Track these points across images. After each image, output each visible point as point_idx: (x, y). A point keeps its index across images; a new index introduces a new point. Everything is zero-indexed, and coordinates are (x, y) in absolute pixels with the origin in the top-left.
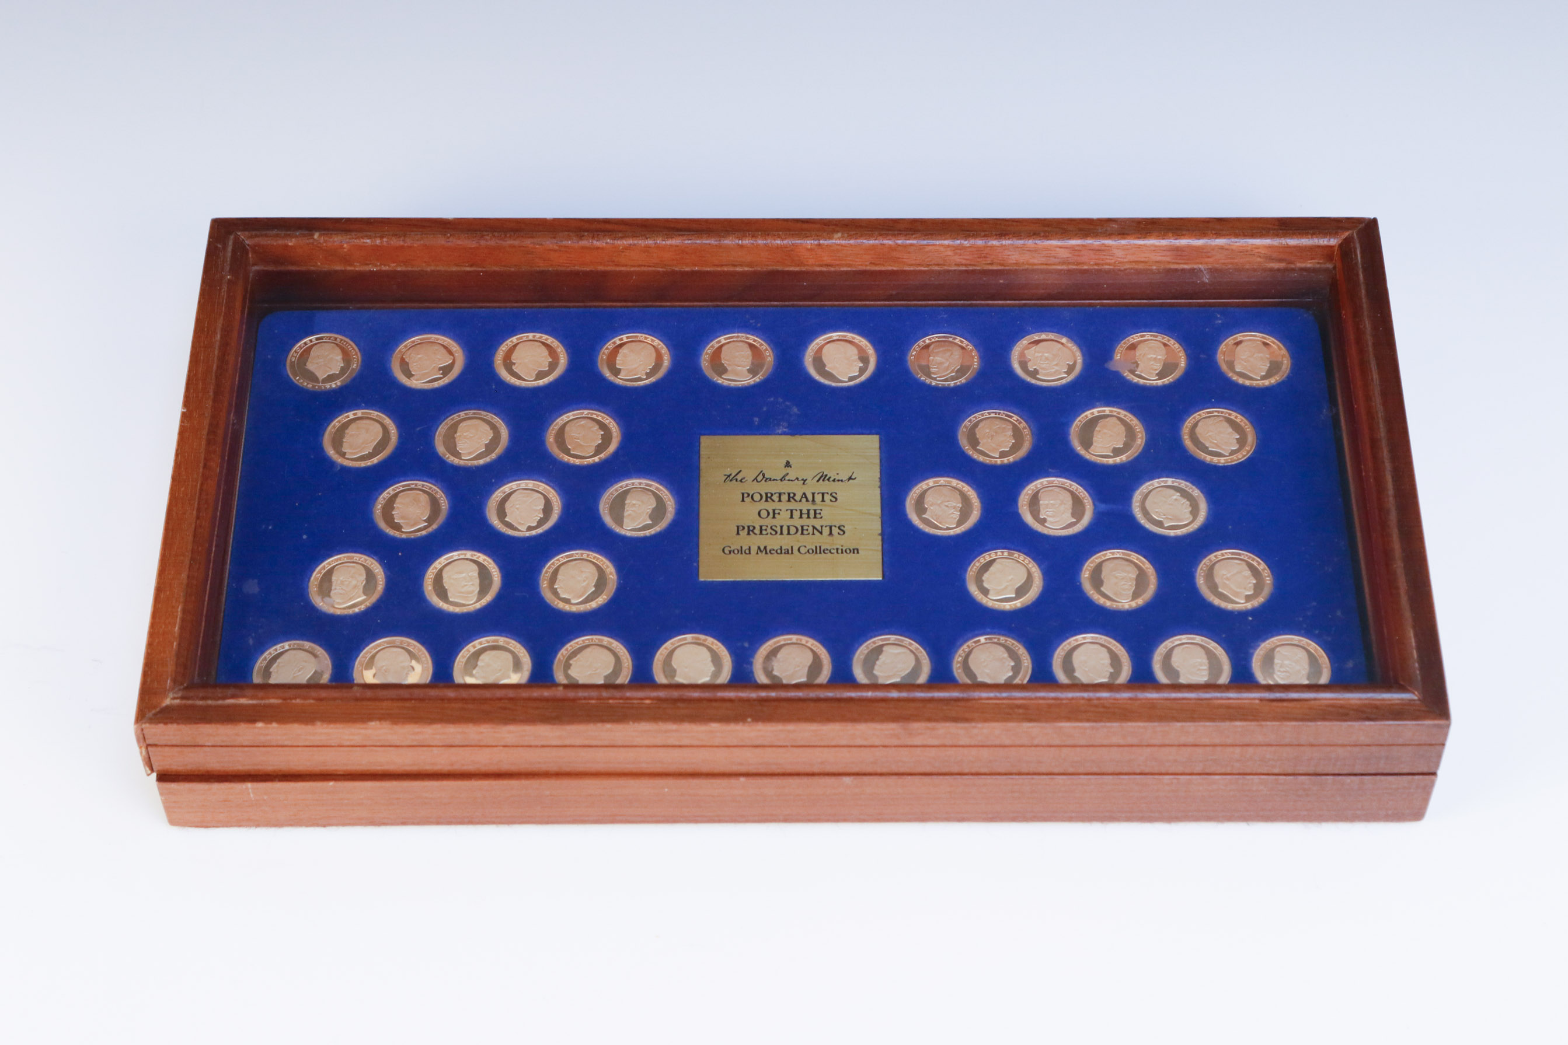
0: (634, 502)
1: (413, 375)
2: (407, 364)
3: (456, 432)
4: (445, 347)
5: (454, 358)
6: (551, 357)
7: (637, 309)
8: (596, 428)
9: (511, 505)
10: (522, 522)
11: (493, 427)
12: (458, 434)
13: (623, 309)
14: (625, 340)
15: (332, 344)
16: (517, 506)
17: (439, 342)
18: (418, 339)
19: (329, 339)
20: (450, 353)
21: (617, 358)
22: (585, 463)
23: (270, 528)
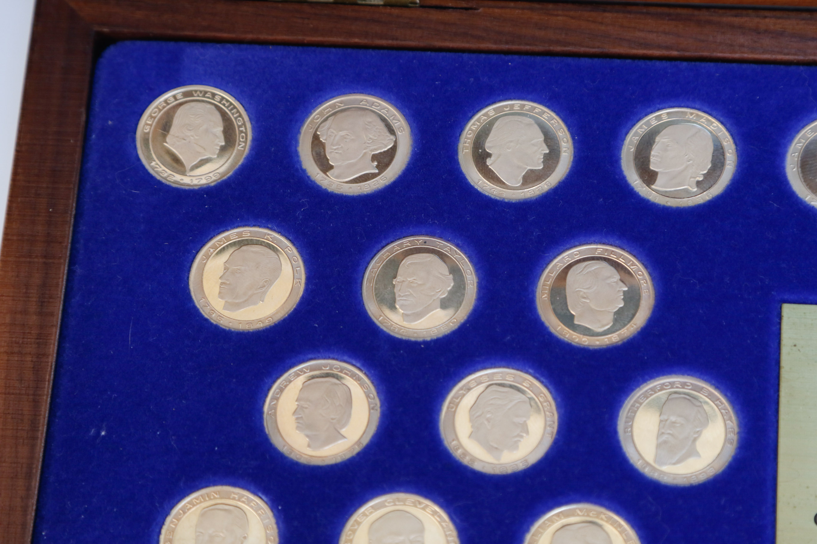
0: (673, 419)
1: (332, 167)
2: (323, 146)
3: (395, 277)
4: (383, 120)
5: (396, 139)
6: (548, 146)
7: (685, 64)
8: (615, 280)
9: (478, 414)
10: (496, 446)
11: (455, 271)
12: (399, 278)
13: (665, 64)
14: (665, 119)
15: (209, 106)
16: (488, 416)
17: (373, 108)
18: (341, 102)
19: (204, 96)
20: (392, 131)
21: (653, 153)
22: (598, 343)
23: (103, 433)
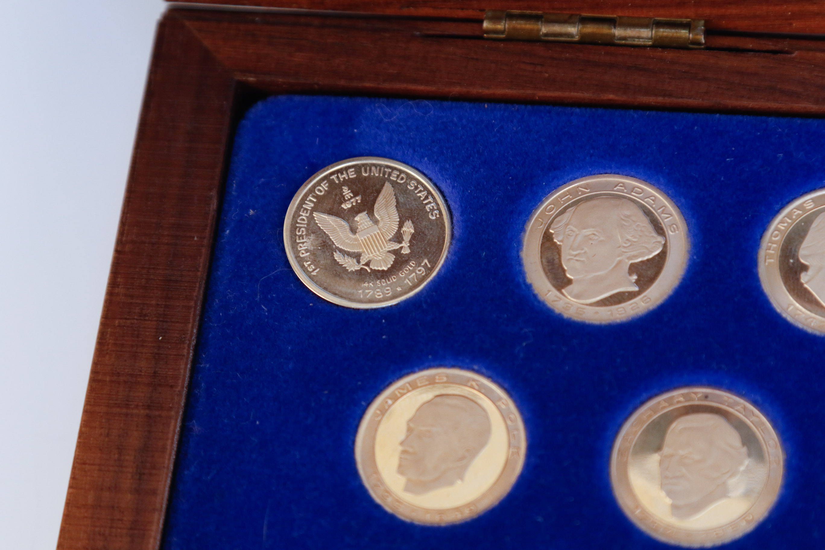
1: (569, 282)
2: (557, 249)
3: (661, 449)
4: (648, 213)
5: (666, 241)
17: (634, 196)
20: (659, 230)
